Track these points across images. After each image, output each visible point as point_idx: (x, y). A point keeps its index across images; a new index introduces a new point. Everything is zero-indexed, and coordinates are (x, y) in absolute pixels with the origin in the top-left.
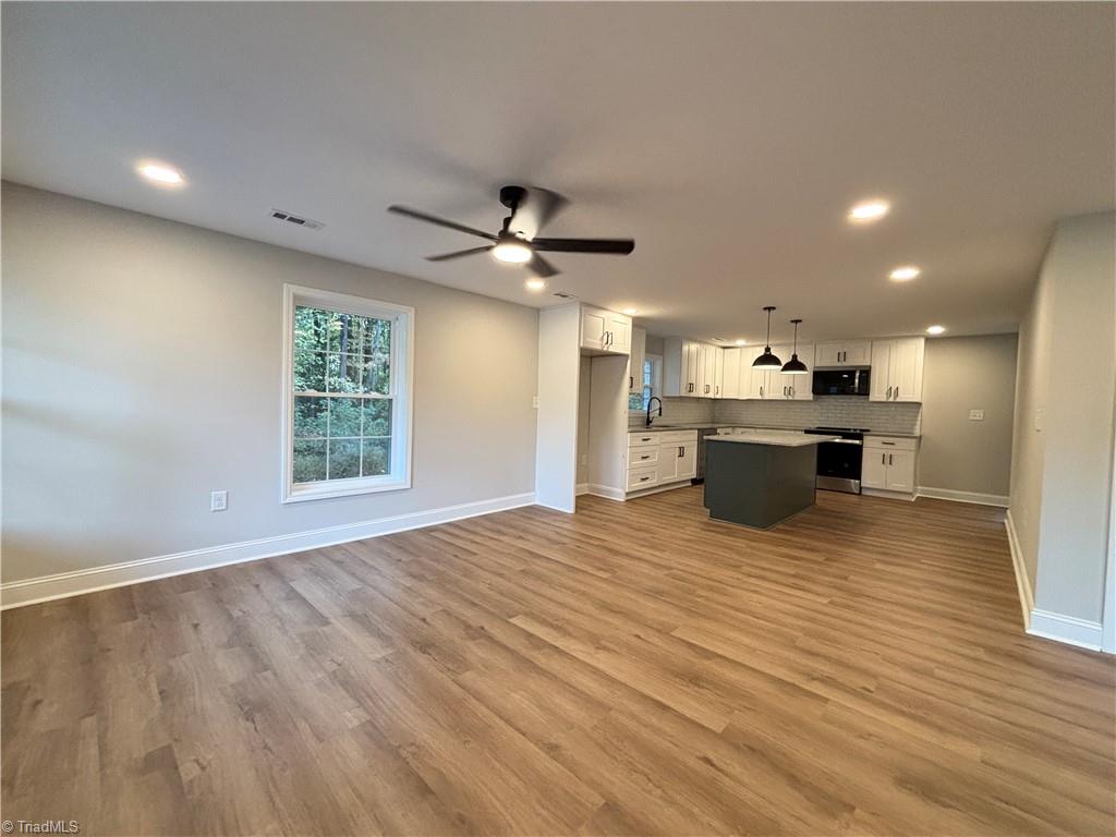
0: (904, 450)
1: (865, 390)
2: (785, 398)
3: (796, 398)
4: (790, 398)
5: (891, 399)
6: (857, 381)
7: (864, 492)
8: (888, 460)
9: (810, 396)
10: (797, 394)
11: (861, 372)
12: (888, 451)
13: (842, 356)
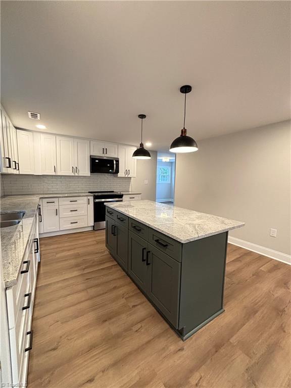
1: (117, 171)
2: (73, 174)
4: (77, 174)
5: (127, 176)
6: (114, 166)
9: (89, 174)
10: (80, 172)
11: (116, 161)
13: (105, 151)
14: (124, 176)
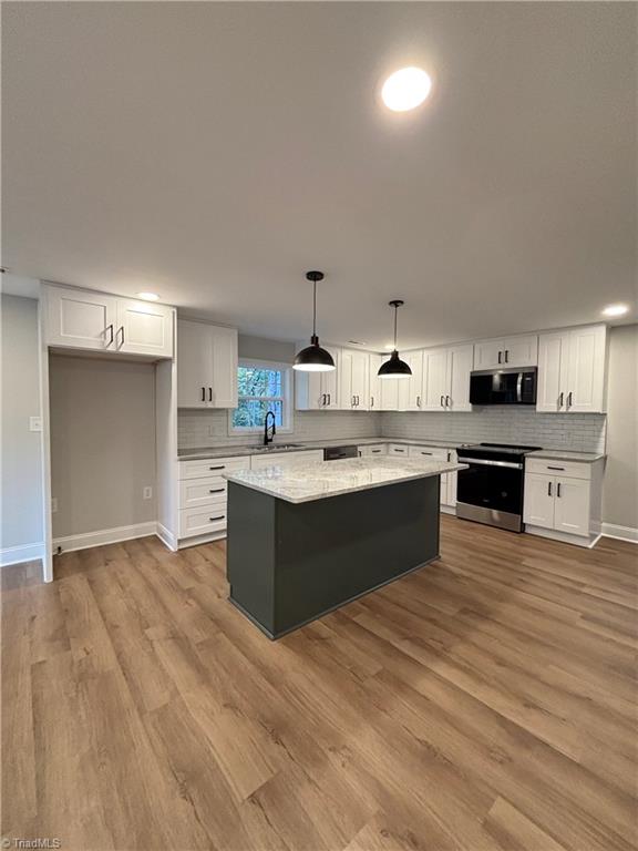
0: (577, 479)
1: (530, 398)
2: (442, 409)
3: (454, 409)
4: (448, 409)
5: (563, 409)
6: (519, 386)
7: (528, 530)
8: (555, 490)
9: (468, 407)
10: (455, 405)
11: (525, 375)
12: (555, 478)
13: (503, 356)
14: (555, 410)
